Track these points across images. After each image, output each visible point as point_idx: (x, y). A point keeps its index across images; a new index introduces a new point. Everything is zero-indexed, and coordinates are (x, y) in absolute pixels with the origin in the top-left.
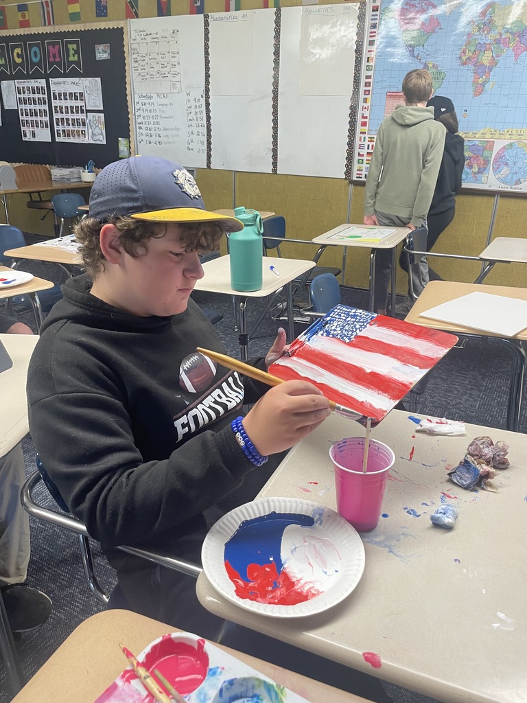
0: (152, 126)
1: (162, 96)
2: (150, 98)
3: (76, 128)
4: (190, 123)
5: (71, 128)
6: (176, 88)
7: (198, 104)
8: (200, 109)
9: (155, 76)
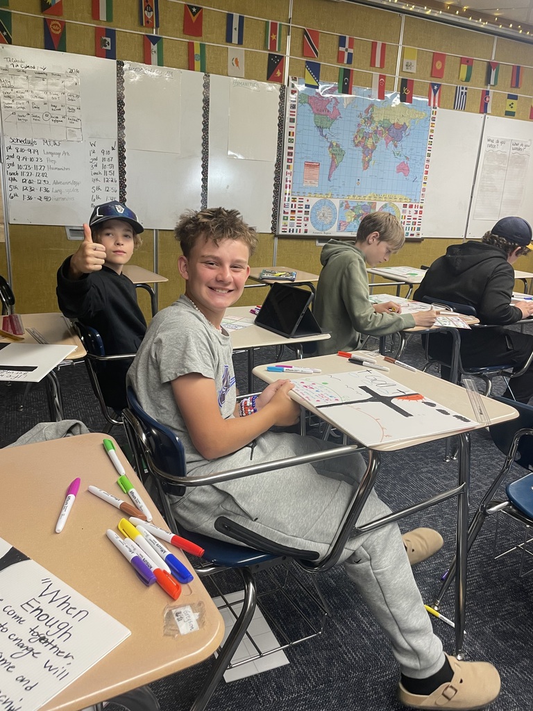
0: (34, 178)
1: (52, 143)
2: (31, 143)
4: (95, 177)
6: (75, 135)
7: (106, 157)
8: (110, 163)
9: (41, 119)
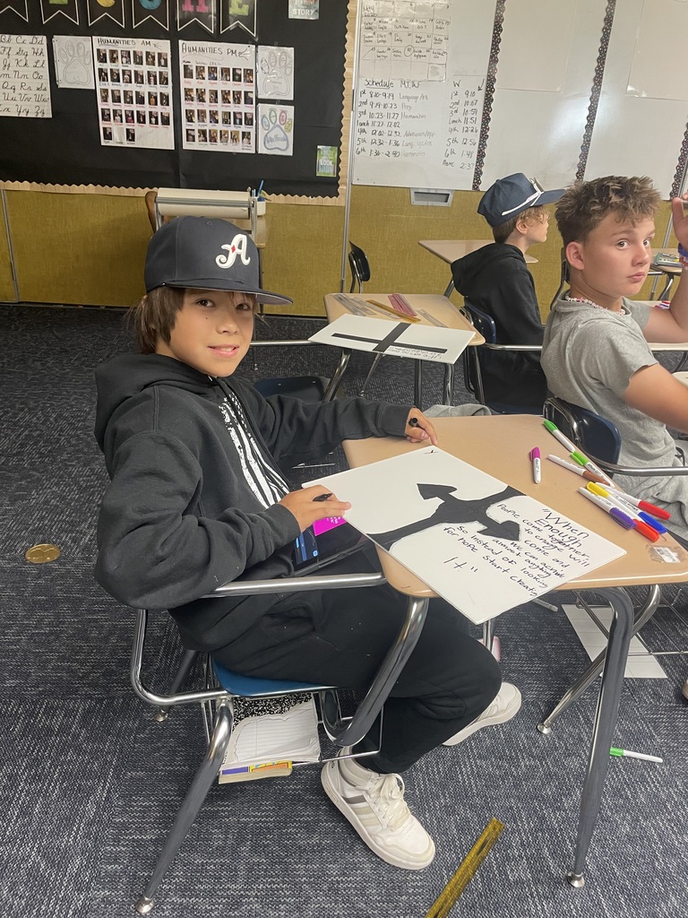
0: (385, 129)
1: (410, 84)
2: (387, 86)
3: (232, 128)
4: (453, 126)
5: (220, 127)
6: (438, 73)
7: (470, 99)
8: (474, 107)
9: (403, 54)
